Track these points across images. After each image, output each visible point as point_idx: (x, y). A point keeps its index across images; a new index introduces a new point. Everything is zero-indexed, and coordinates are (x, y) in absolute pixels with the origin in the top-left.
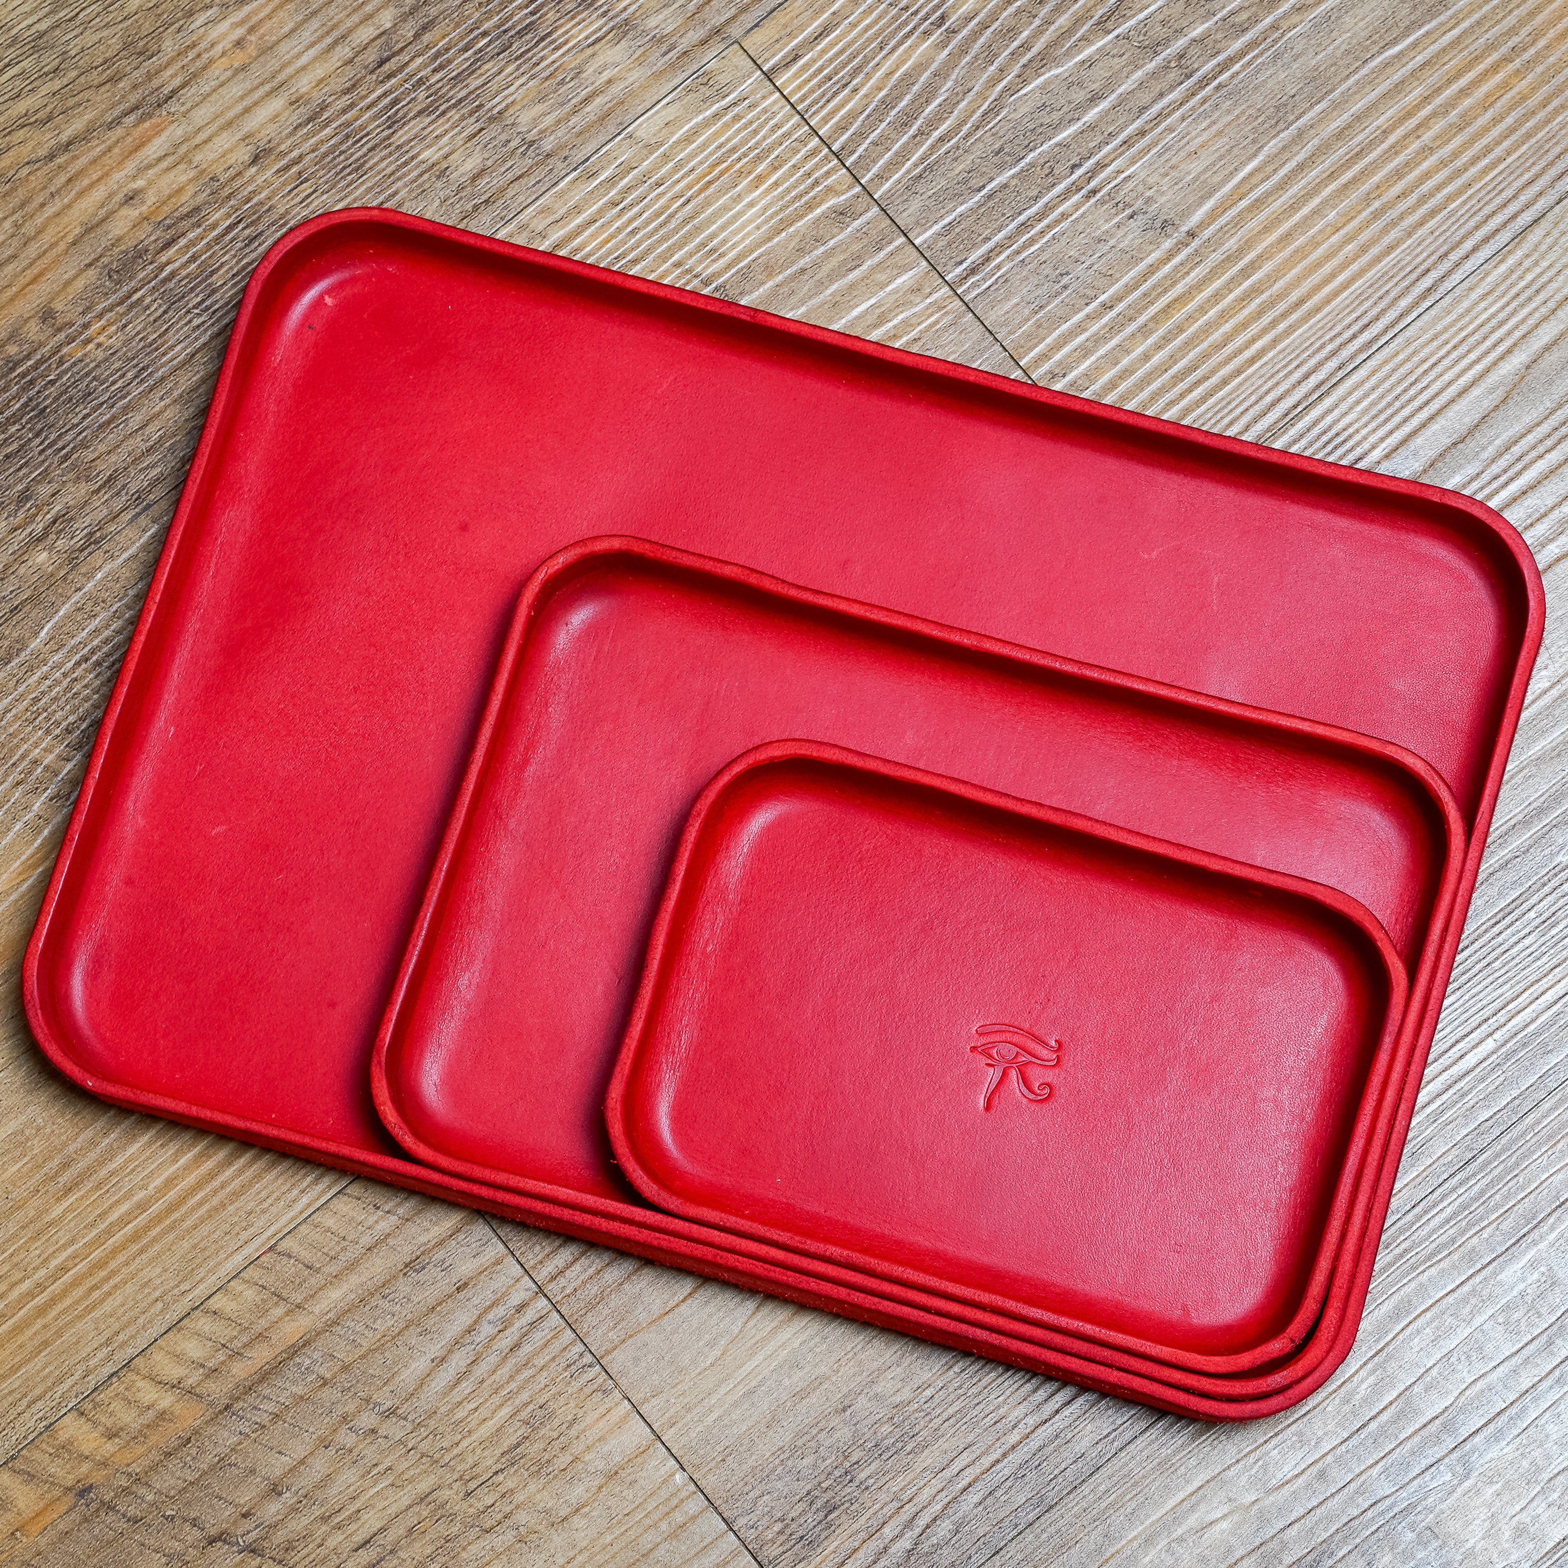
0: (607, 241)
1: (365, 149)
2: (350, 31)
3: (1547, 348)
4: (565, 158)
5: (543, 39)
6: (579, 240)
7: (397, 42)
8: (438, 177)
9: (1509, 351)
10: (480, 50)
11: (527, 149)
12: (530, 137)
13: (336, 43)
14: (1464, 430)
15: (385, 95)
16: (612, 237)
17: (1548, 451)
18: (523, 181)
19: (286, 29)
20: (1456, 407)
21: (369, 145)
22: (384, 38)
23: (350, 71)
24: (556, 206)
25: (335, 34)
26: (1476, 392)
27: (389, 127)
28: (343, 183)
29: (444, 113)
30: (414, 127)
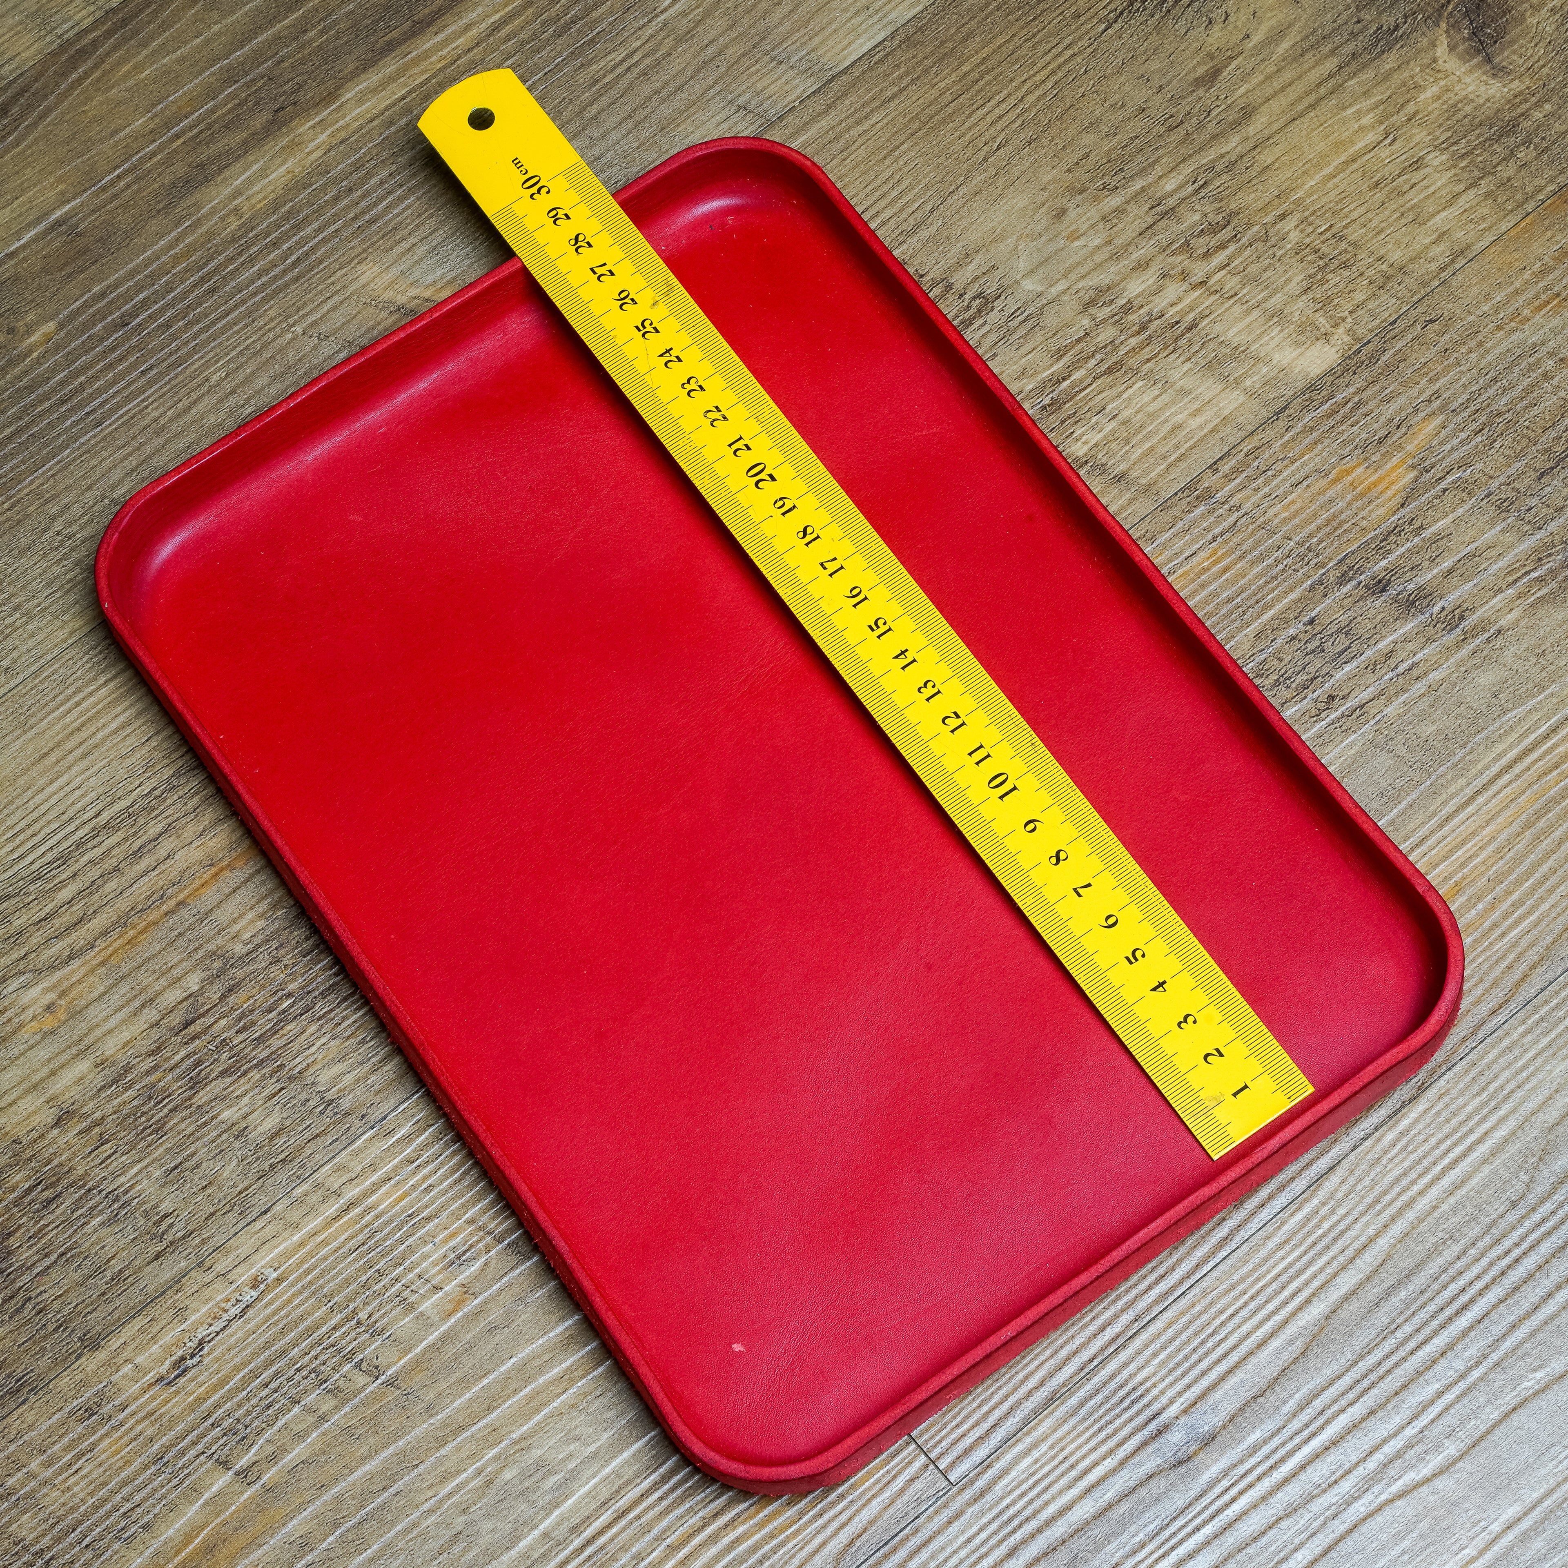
0: (401, 1199)
1: (166, 1111)
2: (158, 994)
3: (1347, 1298)
4: (363, 1117)
6: (374, 1198)
7: (203, 1004)
8: (237, 1137)
9: (1308, 1301)
10: (284, 1011)
11: (325, 1108)
12: (329, 1096)
13: (143, 1005)
14: (1263, 1383)
15: (188, 1056)
16: (407, 1194)
17: (1350, 1405)
18: (320, 1140)
19: (96, 993)
20: (1254, 1360)
21: (170, 1106)
22: (191, 1000)
23: (155, 1034)
24: (353, 1164)
25: (144, 997)
26: (1275, 1343)
27: (191, 1088)
28: (143, 1144)
29: (245, 1073)
30: (216, 1087)
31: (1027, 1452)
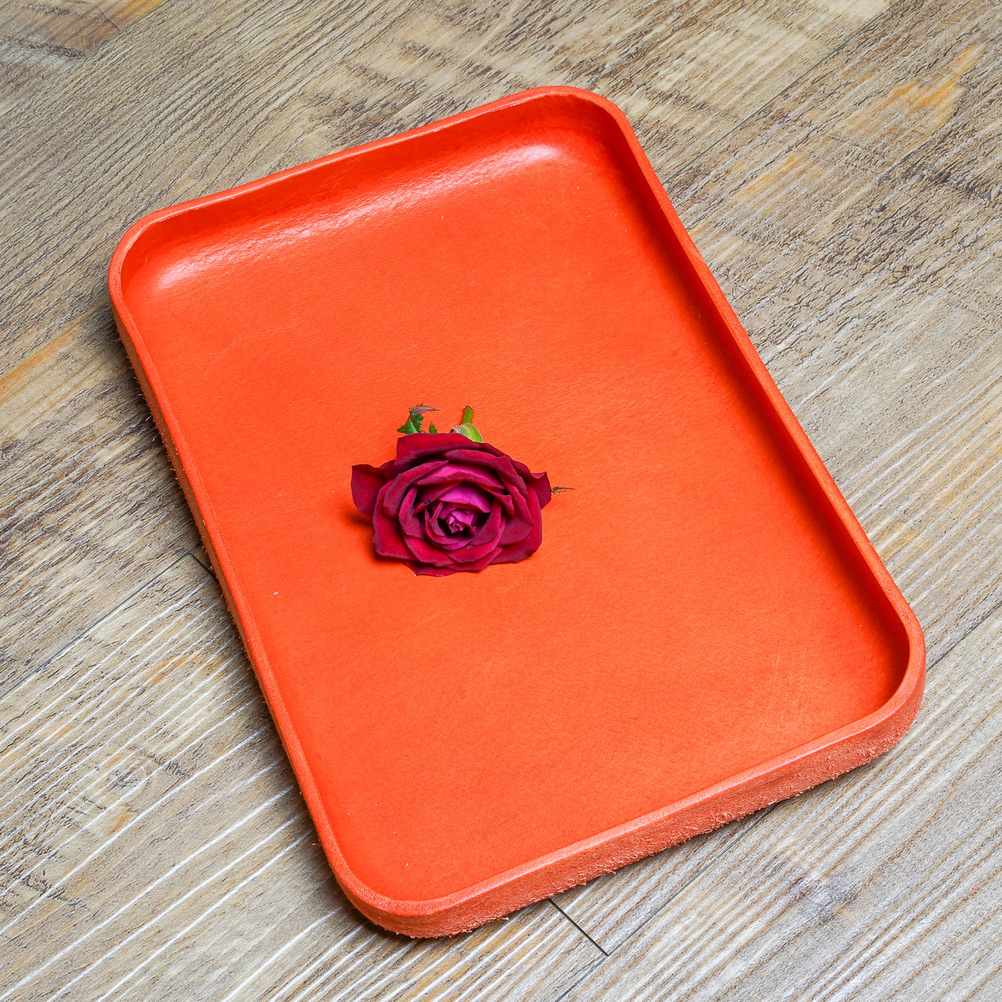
0: (65, 731)
3: (970, 765)
4: (28, 662)
6: (39, 732)
9: (935, 771)
14: (898, 845)
16: (70, 727)
17: (984, 859)
20: (888, 825)
24: (18, 704)
26: (907, 809)
31: (677, 920)
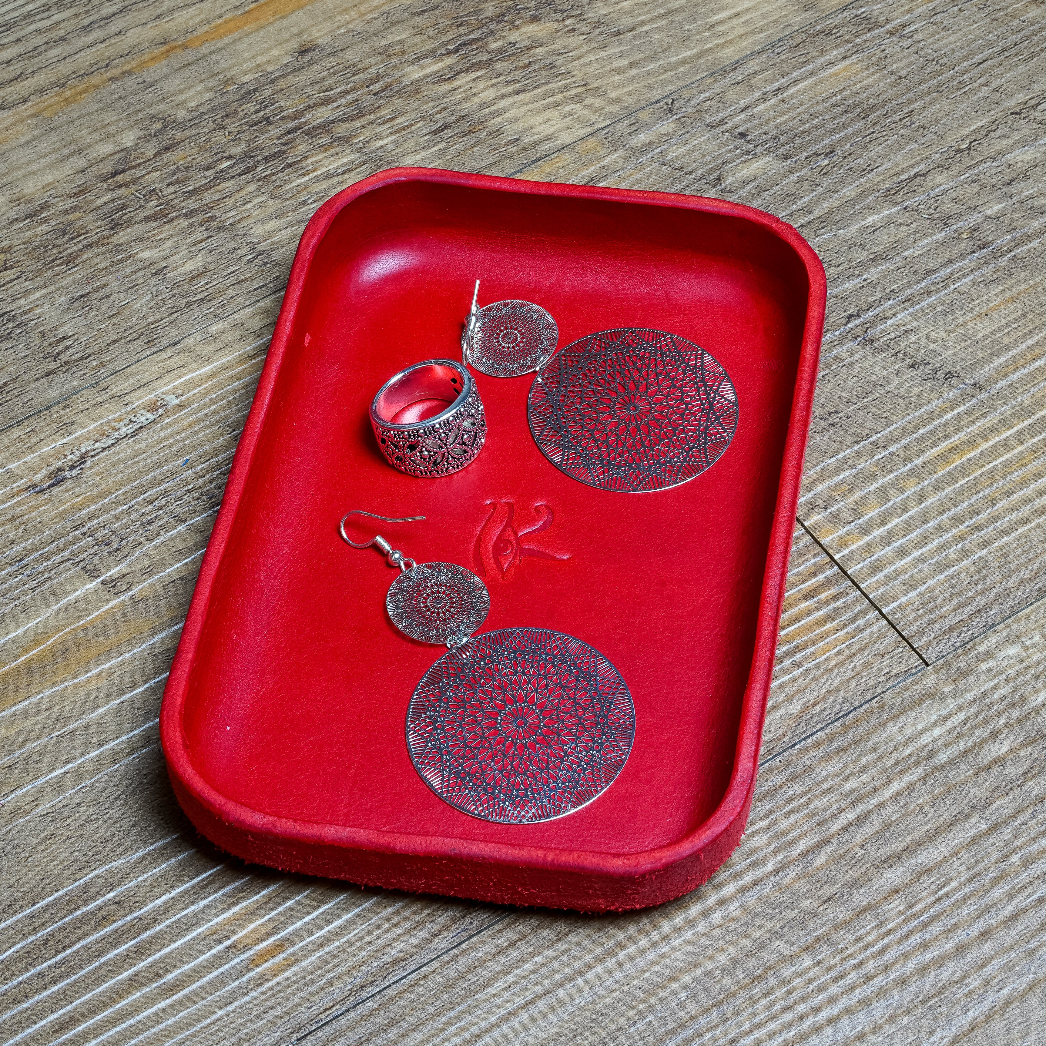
1: (80, 246)
2: (89, 146)
5: (289, 165)
7: (136, 158)
8: (154, 275)
10: (222, 171)
11: (255, 258)
12: (260, 247)
13: (72, 154)
15: (113, 201)
18: (245, 285)
19: (23, 140)
21: (86, 242)
22: (124, 153)
23: (80, 180)
25: (73, 148)
27: (112, 229)
28: (50, 273)
29: (172, 220)
30: (138, 230)
